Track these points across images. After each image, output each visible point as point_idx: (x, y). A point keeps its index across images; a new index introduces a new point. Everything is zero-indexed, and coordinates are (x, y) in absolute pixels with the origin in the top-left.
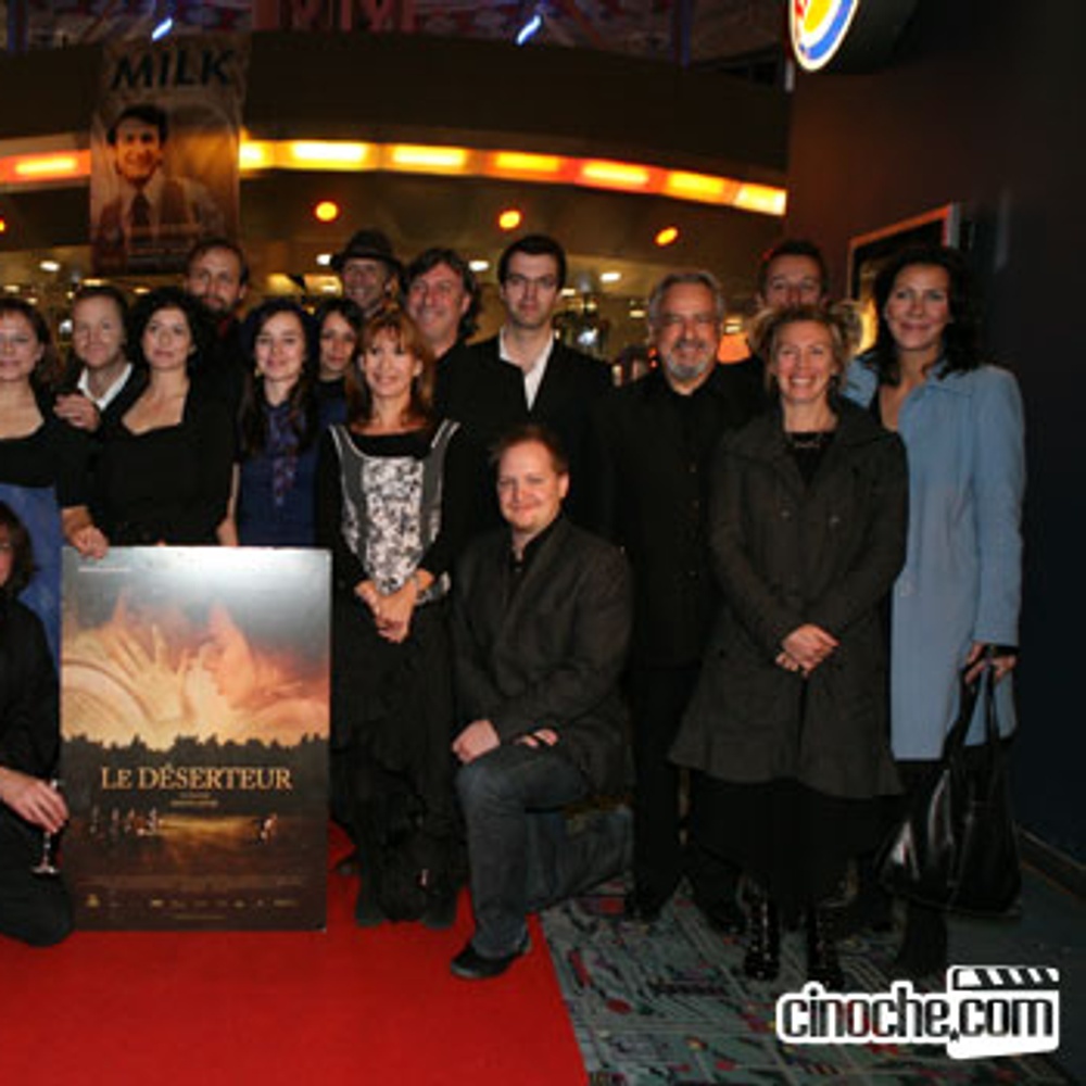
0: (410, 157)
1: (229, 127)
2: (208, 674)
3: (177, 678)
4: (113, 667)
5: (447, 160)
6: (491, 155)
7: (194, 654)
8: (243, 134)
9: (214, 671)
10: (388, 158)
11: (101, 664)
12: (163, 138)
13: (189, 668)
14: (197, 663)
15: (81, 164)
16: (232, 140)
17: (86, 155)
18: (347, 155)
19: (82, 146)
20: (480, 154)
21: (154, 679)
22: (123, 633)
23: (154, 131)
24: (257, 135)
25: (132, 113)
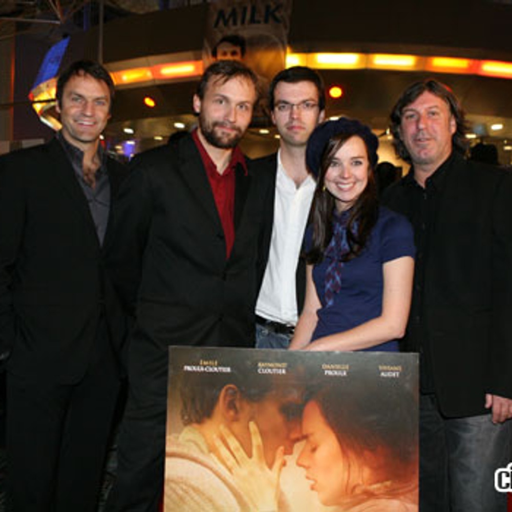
0: (384, 61)
1: (280, 46)
2: (302, 472)
3: (272, 474)
4: (213, 460)
5: (404, 62)
6: (429, 59)
7: (288, 451)
8: (288, 50)
9: (307, 468)
10: (371, 62)
11: (201, 457)
12: (243, 52)
13: (284, 464)
14: (291, 460)
15: (197, 68)
16: (282, 53)
17: (200, 63)
18: (348, 61)
19: (197, 58)
20: (423, 58)
21: (251, 474)
22: (223, 428)
23: (238, 49)
24: (296, 50)
25: (226, 39)
